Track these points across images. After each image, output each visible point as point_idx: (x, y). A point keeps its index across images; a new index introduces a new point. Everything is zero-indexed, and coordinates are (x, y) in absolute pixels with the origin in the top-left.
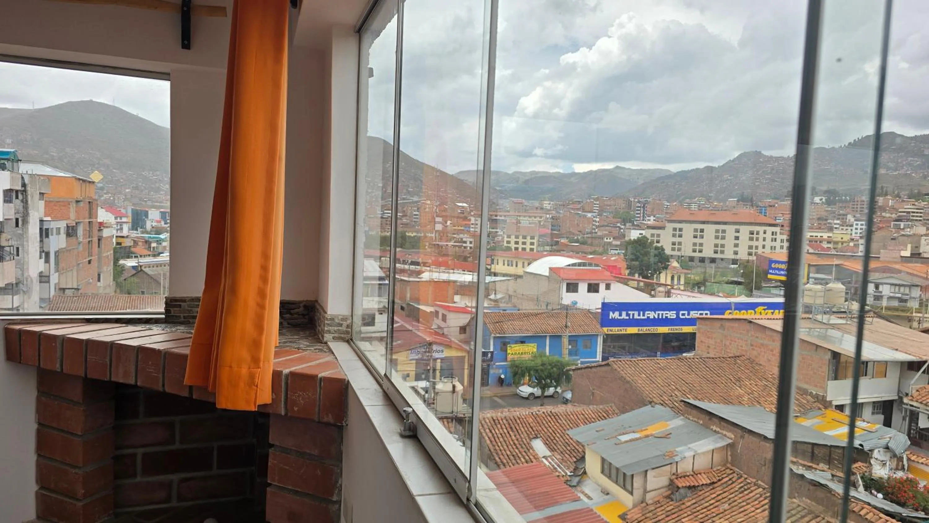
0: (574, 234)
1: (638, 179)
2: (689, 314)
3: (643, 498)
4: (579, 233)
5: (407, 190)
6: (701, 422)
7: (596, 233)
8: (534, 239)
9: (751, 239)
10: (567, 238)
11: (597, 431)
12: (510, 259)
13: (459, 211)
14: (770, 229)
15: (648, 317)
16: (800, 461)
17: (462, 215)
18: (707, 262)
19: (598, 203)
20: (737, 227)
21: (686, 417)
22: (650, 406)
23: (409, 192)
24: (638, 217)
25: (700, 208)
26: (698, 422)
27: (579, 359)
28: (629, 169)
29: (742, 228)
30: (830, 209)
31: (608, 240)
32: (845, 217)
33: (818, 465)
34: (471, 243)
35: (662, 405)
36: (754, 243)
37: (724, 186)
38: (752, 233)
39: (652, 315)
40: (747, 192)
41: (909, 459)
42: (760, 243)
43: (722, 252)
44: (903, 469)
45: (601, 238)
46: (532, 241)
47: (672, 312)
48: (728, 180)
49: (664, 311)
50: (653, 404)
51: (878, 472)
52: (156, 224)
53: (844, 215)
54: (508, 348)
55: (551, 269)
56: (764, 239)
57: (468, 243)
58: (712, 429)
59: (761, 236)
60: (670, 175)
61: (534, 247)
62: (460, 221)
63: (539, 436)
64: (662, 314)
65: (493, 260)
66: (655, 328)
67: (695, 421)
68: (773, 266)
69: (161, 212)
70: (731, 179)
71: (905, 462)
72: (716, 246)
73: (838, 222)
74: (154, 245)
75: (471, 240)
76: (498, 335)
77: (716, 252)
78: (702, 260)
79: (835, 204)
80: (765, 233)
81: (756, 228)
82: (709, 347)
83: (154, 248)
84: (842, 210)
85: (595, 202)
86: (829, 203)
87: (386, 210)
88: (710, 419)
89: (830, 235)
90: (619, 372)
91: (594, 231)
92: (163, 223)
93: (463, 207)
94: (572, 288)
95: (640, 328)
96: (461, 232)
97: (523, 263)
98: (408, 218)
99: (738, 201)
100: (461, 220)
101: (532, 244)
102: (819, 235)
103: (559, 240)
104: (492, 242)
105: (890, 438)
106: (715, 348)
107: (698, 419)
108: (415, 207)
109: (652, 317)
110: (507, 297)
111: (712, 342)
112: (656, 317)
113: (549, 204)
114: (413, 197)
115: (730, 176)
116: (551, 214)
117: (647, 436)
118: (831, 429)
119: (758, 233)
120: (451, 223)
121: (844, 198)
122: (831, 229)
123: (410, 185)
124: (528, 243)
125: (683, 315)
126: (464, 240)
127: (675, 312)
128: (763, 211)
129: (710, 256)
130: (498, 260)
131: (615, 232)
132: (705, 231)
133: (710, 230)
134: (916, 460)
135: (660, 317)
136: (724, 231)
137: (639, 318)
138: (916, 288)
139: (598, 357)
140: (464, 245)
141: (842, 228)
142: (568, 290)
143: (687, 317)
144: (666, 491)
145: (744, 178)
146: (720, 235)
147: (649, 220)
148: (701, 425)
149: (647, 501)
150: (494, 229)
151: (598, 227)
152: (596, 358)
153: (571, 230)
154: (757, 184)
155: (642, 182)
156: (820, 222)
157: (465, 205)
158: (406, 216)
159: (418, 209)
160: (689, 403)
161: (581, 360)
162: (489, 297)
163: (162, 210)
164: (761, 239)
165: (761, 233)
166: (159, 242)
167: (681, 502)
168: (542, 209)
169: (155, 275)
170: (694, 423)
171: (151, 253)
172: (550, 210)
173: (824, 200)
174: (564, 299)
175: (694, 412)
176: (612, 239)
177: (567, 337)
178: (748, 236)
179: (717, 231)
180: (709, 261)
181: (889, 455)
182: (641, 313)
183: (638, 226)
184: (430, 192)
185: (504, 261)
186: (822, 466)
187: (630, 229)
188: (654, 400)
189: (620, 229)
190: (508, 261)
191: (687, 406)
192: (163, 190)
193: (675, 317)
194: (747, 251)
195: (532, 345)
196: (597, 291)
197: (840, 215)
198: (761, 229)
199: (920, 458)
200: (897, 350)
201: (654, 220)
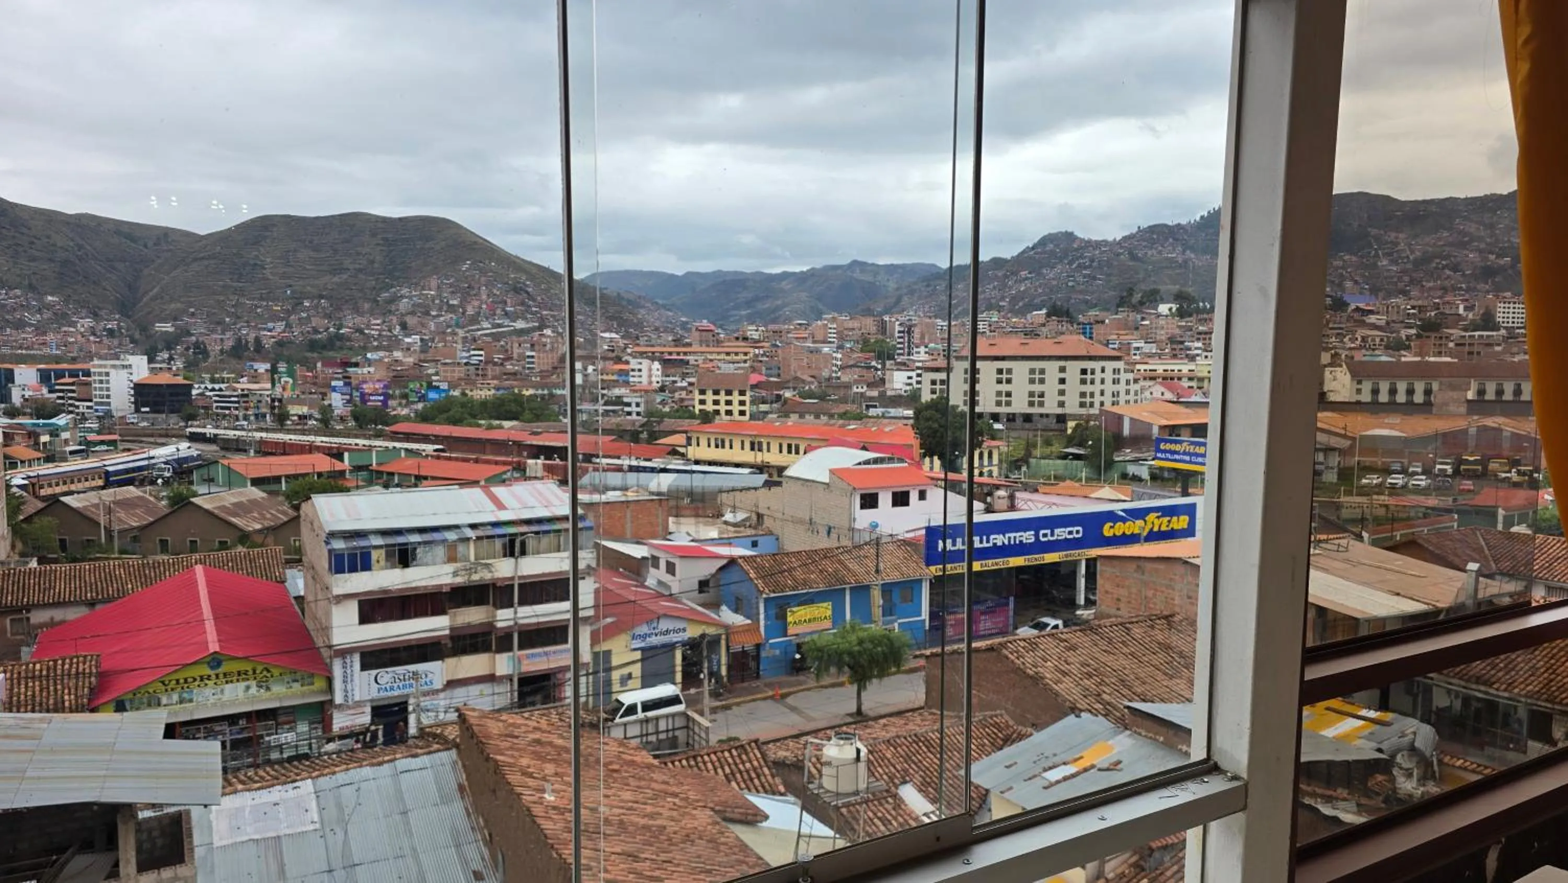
0: (803, 381)
1: (888, 280)
2: (1052, 535)
3: (1099, 871)
4: (813, 380)
5: (503, 310)
6: (1162, 739)
7: (838, 378)
8: (744, 395)
9: (1083, 382)
10: (794, 389)
11: (1007, 767)
12: (720, 437)
13: (606, 347)
14: (1110, 365)
15: (995, 544)
16: (1319, 791)
17: (611, 355)
18: (1019, 421)
19: (835, 326)
20: (1062, 363)
21: (1135, 732)
22: (1073, 716)
23: (506, 314)
24: (900, 349)
25: (992, 328)
26: (1155, 740)
27: (895, 621)
28: (873, 264)
29: (1068, 364)
30: (1184, 324)
31: (860, 390)
32: (1208, 336)
33: (1335, 791)
34: (638, 405)
35: (1090, 711)
36: (1088, 388)
37: (1022, 289)
38: (1084, 372)
39: (999, 539)
40: (1059, 298)
41: (1440, 762)
42: (1097, 388)
43: (1041, 404)
44: (1433, 777)
45: (848, 386)
46: (742, 398)
47: (1028, 533)
48: (1027, 279)
49: (1017, 532)
50: (1077, 712)
51: (1402, 786)
52: (31, 393)
53: (1206, 333)
54: (789, 614)
55: (832, 472)
56: (1103, 382)
57: (634, 405)
58: (1181, 750)
59: (1098, 376)
60: (938, 273)
61: (746, 408)
62: (610, 366)
63: (907, 778)
64: (1015, 538)
65: (689, 439)
66: (1006, 559)
67: (1151, 738)
68: (1162, 446)
69: (38, 370)
70: (1031, 278)
71: (1436, 768)
72: (1031, 394)
73: (1200, 345)
74: (45, 438)
75: (638, 400)
76: (773, 595)
77: (1031, 404)
78: (1011, 418)
79: (1190, 315)
80: (1103, 371)
81: (1089, 365)
82: (1119, 600)
83: (45, 444)
84: (1203, 325)
85: (830, 326)
86: (1182, 313)
87: (474, 349)
88: (1175, 735)
89: (1193, 367)
90: (1013, 661)
91: (834, 375)
92: (45, 390)
93: (611, 340)
94: (869, 501)
95: (984, 562)
96: (615, 384)
97: (743, 442)
98: (514, 362)
99: (1048, 315)
100: (611, 362)
101: (742, 403)
102: (1176, 368)
103: (781, 393)
104: (670, 401)
105: (1415, 733)
106: (1129, 602)
107: (1156, 734)
108: (525, 342)
109: (999, 543)
110: (754, 517)
111: (1123, 592)
112: (1006, 542)
113: (757, 330)
114: (514, 322)
115: (1030, 273)
116: (762, 347)
117: (1086, 770)
118: (1329, 724)
119: (1093, 373)
120: (594, 370)
121: (1201, 304)
122: (1192, 358)
123: (509, 301)
124: (736, 403)
125: (1045, 535)
126: (625, 400)
127: (1033, 533)
128: (1088, 330)
129: (1023, 411)
130: (698, 438)
131: (869, 375)
132: (1014, 371)
133: (1021, 370)
134: (1451, 763)
135: (1012, 542)
136: (1042, 371)
137: (981, 546)
138: (1332, 453)
139: (923, 614)
140: (627, 409)
141: (1206, 354)
142: (863, 507)
143: (1051, 539)
144: (1131, 857)
145: (1051, 275)
146: (1038, 377)
147: (918, 353)
148: (1162, 743)
149: (1106, 875)
150: (669, 376)
151: (842, 368)
152: (920, 615)
153: (799, 374)
154: (1070, 284)
155: (896, 286)
156: (1175, 346)
157: (614, 335)
158: (511, 358)
159: (532, 345)
160: (1136, 710)
161: (900, 621)
162: (724, 519)
163: (42, 366)
164: (1098, 381)
165: (1098, 371)
166: (54, 432)
167: (1158, 872)
168: (745, 339)
169: (85, 507)
170: (1149, 741)
171: (40, 455)
172: (759, 341)
173: (1174, 310)
174: (858, 520)
175: (1148, 723)
176: (865, 387)
177: (880, 587)
178: (1079, 376)
179: (1032, 371)
180: (1021, 419)
181: (1415, 759)
182: (985, 538)
183: (904, 364)
184: (545, 313)
185: (709, 440)
186: (1342, 792)
187: (892, 370)
188: (1078, 705)
189: (877, 369)
190: (716, 439)
191: (1135, 715)
192: (31, 325)
193: (1033, 540)
194: (1078, 400)
195: (825, 605)
196: (906, 503)
197: (1200, 333)
198: (1097, 365)
199: (1455, 759)
200: (1398, 594)
201: (926, 353)
